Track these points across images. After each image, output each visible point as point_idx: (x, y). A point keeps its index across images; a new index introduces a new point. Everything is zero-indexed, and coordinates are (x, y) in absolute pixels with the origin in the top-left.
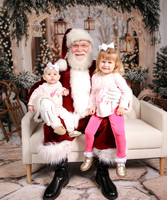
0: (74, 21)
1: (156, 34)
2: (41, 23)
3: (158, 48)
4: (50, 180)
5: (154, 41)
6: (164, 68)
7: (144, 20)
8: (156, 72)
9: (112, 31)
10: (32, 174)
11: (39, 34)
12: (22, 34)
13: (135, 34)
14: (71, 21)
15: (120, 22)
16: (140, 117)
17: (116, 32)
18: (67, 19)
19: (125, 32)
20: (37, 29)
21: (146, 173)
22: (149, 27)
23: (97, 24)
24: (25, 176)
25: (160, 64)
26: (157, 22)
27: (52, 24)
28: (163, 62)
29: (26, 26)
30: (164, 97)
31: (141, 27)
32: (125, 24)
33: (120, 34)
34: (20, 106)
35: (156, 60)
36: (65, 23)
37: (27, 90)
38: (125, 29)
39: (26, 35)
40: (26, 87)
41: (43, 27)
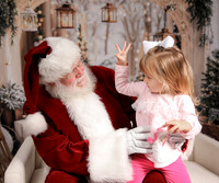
0: (86, 9)
1: (207, 30)
2: (37, 10)
3: (209, 51)
5: (202, 40)
6: (216, 80)
7: (189, 9)
8: (205, 86)
9: (142, 24)
11: (33, 27)
12: (6, 26)
13: (176, 30)
14: (82, 8)
15: (154, 11)
17: (148, 26)
18: (75, 5)
19: (162, 26)
20: (30, 19)
22: (196, 20)
23: (121, 13)
25: (212, 74)
26: (209, 12)
27: (53, 12)
28: (216, 71)
29: (12, 15)
30: (216, 122)
31: (185, 19)
32: (160, 15)
33: (154, 30)
35: (206, 68)
36: (73, 11)
37: (13, 112)
38: (162, 22)
39: (13, 28)
40: (11, 106)
41: (39, 16)
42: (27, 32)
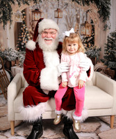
0: (47, 11)
1: (107, 22)
2: (22, 12)
3: (109, 32)
4: (29, 132)
5: (105, 27)
6: (112, 47)
7: (99, 12)
8: (107, 50)
9: (75, 19)
10: (15, 127)
11: (20, 20)
12: (7, 20)
13: (92, 22)
14: (45, 11)
15: (81, 13)
16: (95, 85)
17: (78, 20)
18: (42, 10)
19: (85, 20)
20: (19, 16)
21: (100, 126)
22: (102, 17)
23: (64, 13)
24: (10, 129)
25: (110, 44)
26: (108, 13)
27: (30, 13)
28: (112, 43)
29: (10, 14)
30: (112, 69)
31: (96, 17)
32: (84, 15)
33: (81, 22)
34: (6, 75)
35: (107, 41)
36: (40, 13)
37: (10, 62)
38: (85, 18)
39: (11, 21)
40: (10, 60)
41: (23, 15)
42: (18, 23)
